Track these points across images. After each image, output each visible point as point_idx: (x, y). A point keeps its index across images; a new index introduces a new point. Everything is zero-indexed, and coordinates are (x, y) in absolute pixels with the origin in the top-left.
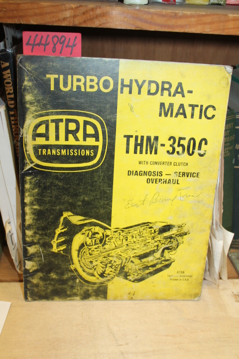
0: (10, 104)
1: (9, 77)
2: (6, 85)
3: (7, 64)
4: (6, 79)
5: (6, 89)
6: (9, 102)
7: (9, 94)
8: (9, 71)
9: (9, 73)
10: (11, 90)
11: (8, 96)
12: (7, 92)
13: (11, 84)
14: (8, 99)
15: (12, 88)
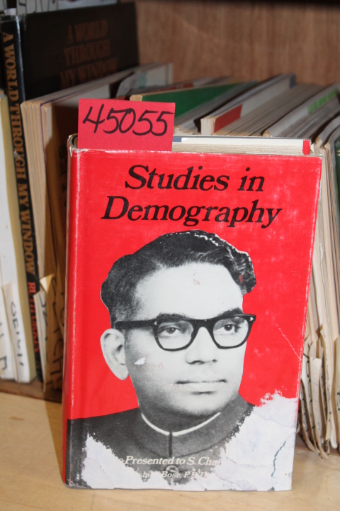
0: (12, 96)
1: (12, 56)
2: (8, 67)
3: (11, 37)
4: (7, 58)
5: (8, 72)
6: (11, 93)
7: (11, 80)
8: (12, 47)
9: (12, 50)
10: (13, 74)
11: (10, 84)
12: (9, 78)
13: (14, 67)
14: (9, 88)
15: (14, 72)
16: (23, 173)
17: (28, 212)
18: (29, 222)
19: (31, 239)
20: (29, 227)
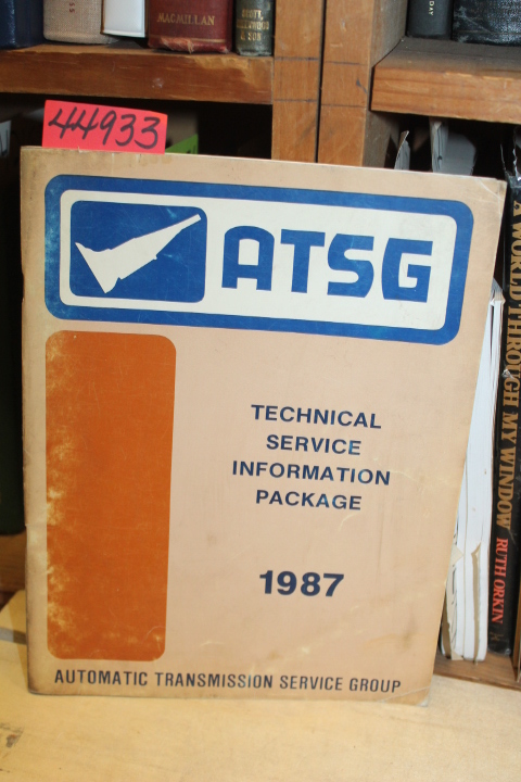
0: (515, 293)
2: (514, 251)
4: (516, 239)
5: (513, 259)
6: (513, 289)
7: (519, 271)
11: (515, 276)
12: (513, 267)
14: (512, 282)
16: (514, 399)
17: (513, 450)
18: (513, 463)
19: (512, 485)
20: (512, 469)
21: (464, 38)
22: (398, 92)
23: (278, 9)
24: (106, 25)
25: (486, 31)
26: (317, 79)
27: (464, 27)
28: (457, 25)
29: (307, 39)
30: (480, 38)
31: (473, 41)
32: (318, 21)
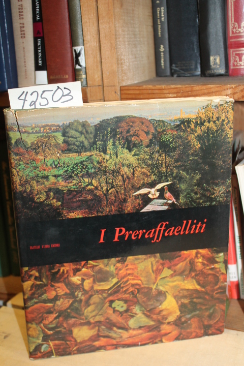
21: (175, 76)
22: (129, 94)
23: (87, 71)
24: (37, 81)
25: (183, 72)
26: (102, 92)
27: (176, 71)
28: (173, 71)
29: (97, 80)
30: (180, 75)
31: (179, 76)
32: (100, 73)
